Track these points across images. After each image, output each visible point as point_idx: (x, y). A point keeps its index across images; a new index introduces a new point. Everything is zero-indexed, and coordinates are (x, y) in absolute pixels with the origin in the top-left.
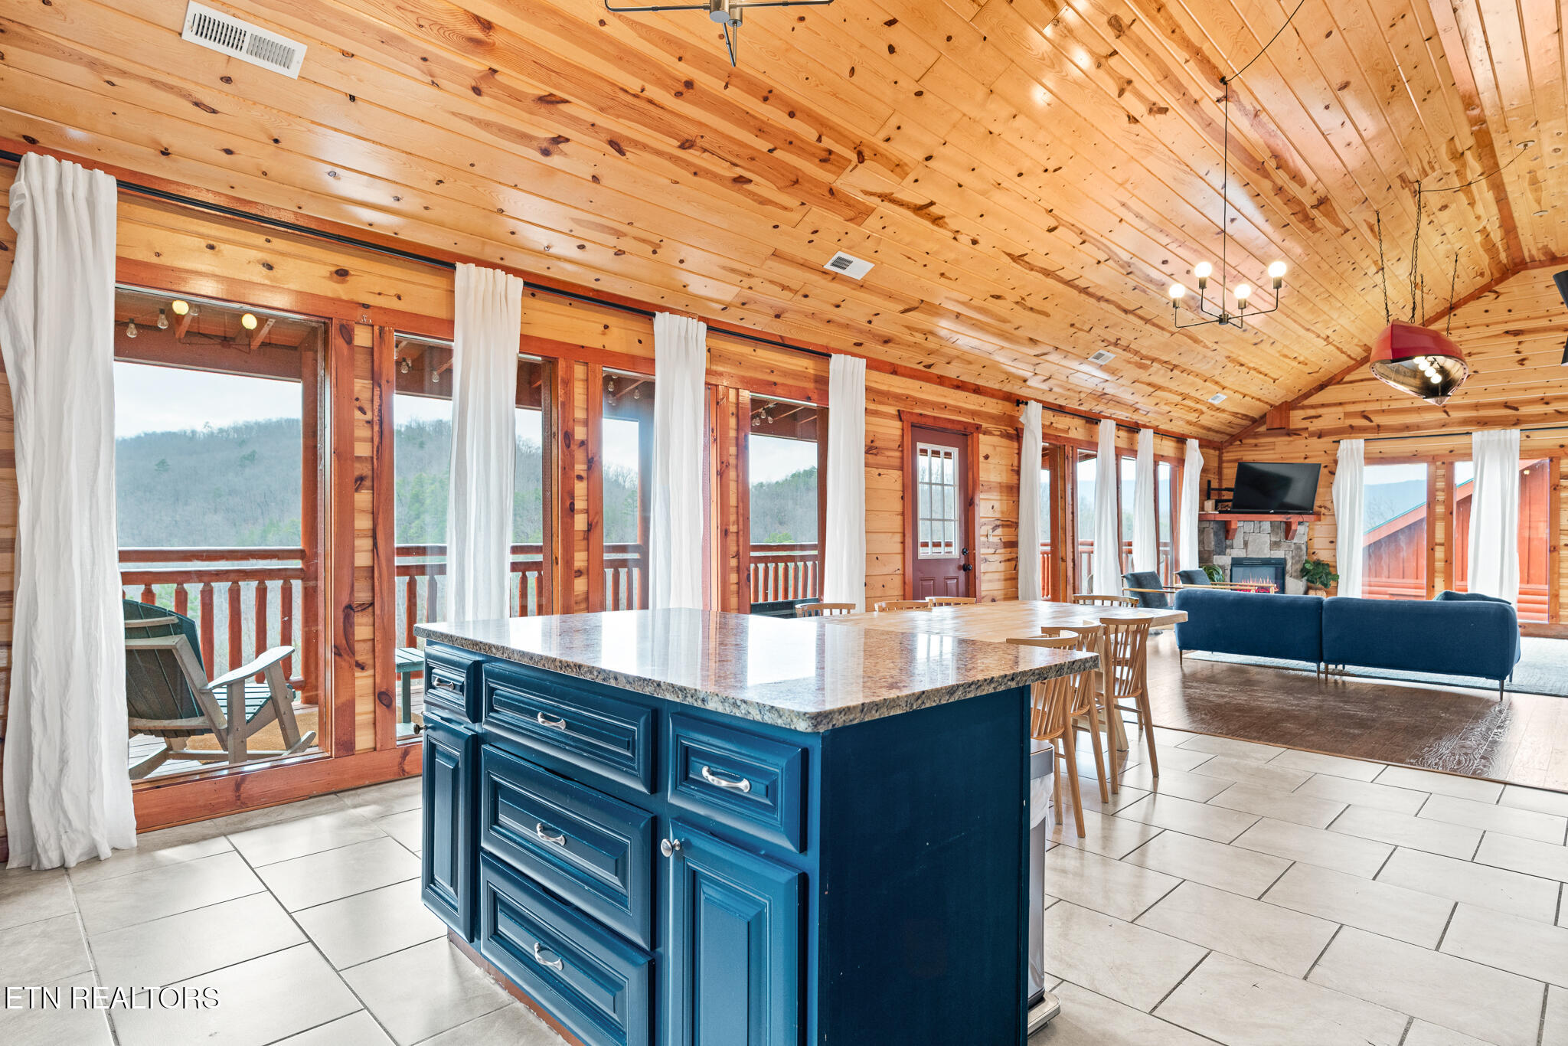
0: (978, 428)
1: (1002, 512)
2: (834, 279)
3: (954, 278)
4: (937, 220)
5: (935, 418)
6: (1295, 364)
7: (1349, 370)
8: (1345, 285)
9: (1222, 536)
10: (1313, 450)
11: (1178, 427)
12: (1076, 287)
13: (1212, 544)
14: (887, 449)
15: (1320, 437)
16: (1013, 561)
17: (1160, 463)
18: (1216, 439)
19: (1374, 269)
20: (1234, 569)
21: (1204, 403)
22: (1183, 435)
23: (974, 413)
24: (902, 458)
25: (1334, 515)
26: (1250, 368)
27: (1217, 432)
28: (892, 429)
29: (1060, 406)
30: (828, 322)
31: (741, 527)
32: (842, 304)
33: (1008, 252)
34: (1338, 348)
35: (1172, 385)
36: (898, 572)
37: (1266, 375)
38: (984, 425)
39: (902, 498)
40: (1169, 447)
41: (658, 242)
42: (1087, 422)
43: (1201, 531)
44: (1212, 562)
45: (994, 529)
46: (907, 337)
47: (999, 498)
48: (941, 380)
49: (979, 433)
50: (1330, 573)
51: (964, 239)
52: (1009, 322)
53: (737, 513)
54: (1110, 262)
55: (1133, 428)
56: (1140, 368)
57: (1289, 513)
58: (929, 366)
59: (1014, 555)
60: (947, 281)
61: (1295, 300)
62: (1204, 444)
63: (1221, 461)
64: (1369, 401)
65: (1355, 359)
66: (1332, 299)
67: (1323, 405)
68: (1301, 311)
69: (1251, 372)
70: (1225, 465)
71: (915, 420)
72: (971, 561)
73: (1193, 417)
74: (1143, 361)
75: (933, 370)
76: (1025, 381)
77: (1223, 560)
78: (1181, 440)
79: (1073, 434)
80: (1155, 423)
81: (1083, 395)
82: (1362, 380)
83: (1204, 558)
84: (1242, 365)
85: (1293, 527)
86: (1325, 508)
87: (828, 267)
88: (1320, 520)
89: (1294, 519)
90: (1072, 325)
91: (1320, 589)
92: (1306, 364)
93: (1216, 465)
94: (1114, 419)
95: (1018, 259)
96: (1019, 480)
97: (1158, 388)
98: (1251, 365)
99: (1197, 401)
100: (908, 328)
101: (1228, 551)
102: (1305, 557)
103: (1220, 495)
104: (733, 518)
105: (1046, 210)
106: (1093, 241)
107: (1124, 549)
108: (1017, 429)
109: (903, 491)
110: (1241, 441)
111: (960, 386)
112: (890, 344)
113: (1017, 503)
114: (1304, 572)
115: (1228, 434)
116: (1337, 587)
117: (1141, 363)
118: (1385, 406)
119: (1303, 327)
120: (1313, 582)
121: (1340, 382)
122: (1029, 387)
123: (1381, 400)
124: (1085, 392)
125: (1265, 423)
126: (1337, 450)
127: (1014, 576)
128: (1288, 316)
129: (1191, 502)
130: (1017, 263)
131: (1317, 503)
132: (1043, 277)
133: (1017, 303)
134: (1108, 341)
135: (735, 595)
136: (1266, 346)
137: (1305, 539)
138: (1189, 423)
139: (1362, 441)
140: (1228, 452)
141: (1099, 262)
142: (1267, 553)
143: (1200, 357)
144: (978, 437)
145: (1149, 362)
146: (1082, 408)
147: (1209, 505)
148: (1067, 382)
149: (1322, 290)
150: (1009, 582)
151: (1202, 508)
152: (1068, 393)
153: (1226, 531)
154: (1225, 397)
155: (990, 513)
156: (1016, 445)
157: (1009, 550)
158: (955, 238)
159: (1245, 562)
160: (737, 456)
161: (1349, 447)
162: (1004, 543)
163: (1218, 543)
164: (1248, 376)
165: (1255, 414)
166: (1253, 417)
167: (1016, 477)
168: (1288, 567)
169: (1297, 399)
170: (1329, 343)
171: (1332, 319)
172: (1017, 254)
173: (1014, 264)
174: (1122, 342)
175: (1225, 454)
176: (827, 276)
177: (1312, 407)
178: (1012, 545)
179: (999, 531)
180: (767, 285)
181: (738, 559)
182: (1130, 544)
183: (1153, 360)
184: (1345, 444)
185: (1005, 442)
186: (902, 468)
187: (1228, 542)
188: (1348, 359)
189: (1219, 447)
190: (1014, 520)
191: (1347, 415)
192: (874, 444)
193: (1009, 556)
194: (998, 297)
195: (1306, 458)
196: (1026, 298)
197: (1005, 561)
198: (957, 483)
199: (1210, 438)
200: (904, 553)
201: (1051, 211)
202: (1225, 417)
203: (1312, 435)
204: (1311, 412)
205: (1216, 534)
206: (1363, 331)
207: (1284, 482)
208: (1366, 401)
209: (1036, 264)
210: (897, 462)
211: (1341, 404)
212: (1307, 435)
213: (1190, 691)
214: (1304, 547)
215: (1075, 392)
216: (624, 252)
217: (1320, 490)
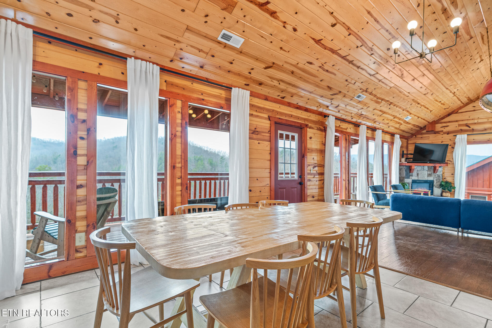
0: (307, 126)
1: (318, 161)
2: (225, 47)
3: (287, 51)
4: (273, 14)
5: (286, 120)
6: (440, 104)
7: (461, 108)
8: (466, 67)
9: (408, 171)
10: (445, 139)
11: (391, 130)
12: (347, 60)
13: (404, 174)
14: (263, 132)
15: (448, 134)
16: (322, 181)
17: (384, 143)
18: (406, 135)
19: (479, 60)
20: (413, 184)
21: (403, 120)
22: (393, 133)
23: (305, 119)
24: (270, 137)
25: (454, 164)
26: (421, 105)
27: (407, 132)
28: (265, 124)
29: (343, 119)
30: (229, 72)
31: (183, 165)
32: (233, 62)
33: (313, 37)
34: (458, 98)
35: (390, 112)
36: (268, 185)
37: (428, 109)
38: (310, 125)
39: (270, 153)
40: (388, 138)
41: (116, 15)
42: (355, 126)
43: (400, 170)
44: (404, 181)
45: (314, 168)
46: (269, 82)
47: (316, 155)
48: (289, 105)
49: (308, 128)
50: (452, 186)
51: (289, 28)
52: (317, 77)
53: (181, 158)
54: (363, 48)
55: (374, 130)
56: (377, 103)
57: (435, 163)
58: (283, 98)
59: (322, 178)
60: (284, 52)
61: (444, 73)
62: (402, 137)
63: (408, 144)
64: (469, 120)
65: (463, 103)
66: (459, 74)
67: (449, 122)
68: (445, 79)
69: (422, 107)
70: (409, 145)
71: (277, 120)
72: (303, 181)
73: (397, 126)
74: (378, 100)
75: (285, 100)
76: (328, 107)
77: (408, 181)
78: (393, 135)
79: (349, 131)
80: (383, 128)
81: (353, 115)
82: (466, 112)
83: (401, 180)
84: (419, 104)
85: (437, 168)
86: (450, 161)
87: (220, 39)
88: (448, 166)
89: (437, 165)
90: (347, 80)
91: (447, 192)
92: (444, 105)
93: (406, 145)
94: (366, 125)
95: (318, 42)
96: (325, 148)
97: (384, 113)
98: (422, 104)
99: (400, 119)
100: (270, 77)
101: (411, 177)
102: (441, 180)
103: (407, 156)
104: (178, 160)
105: (330, 12)
106: (354, 34)
107: (369, 176)
108: (324, 127)
109: (271, 151)
110: (416, 136)
111: (299, 108)
112: (262, 86)
113: (324, 157)
114: (441, 186)
115: (411, 133)
116: (454, 192)
117: (377, 101)
118: (476, 121)
119: (445, 87)
120: (445, 190)
121: (456, 113)
122: (330, 110)
123: (474, 119)
124: (354, 113)
125: (425, 129)
126: (455, 139)
127: (322, 187)
128: (440, 82)
129: (396, 158)
130: (318, 45)
131: (447, 159)
132: (331, 54)
133: (320, 67)
134: (363, 90)
135: (180, 196)
136: (429, 96)
137: (442, 173)
138: (396, 128)
139: (466, 135)
140: (410, 140)
141: (357, 47)
142: (426, 178)
143: (402, 99)
144: (307, 130)
145: (380, 101)
146: (352, 120)
147: (403, 160)
148: (346, 108)
149: (456, 69)
150: (320, 189)
151: (400, 161)
152: (346, 113)
153: (410, 169)
154: (411, 118)
155: (312, 162)
156: (324, 133)
157: (320, 176)
158: (284, 27)
159: (417, 182)
160: (181, 132)
161: (460, 137)
162: (318, 173)
163: (407, 174)
164: (421, 109)
165: (422, 126)
166: (421, 127)
167: (324, 147)
168: (435, 183)
169: (439, 120)
170: (455, 95)
171: (458, 84)
172: (318, 38)
173: (316, 45)
174: (369, 90)
175: (409, 141)
176: (221, 45)
177: (445, 123)
178: (322, 174)
179: (316, 168)
180: (189, 48)
181: (182, 179)
182: (372, 174)
183: (382, 100)
184: (458, 136)
185: (319, 132)
186: (270, 141)
187: (411, 174)
188: (461, 103)
189: (407, 138)
190: (323, 164)
191: (460, 125)
192: (256, 130)
193: (320, 179)
194: (311, 63)
195: (442, 142)
196: (324, 65)
197: (319, 181)
198: (297, 148)
199: (404, 135)
200: (270, 177)
201: (332, 13)
202: (410, 126)
203: (445, 133)
204: (445, 125)
205: (406, 171)
206: (469, 90)
207: (431, 152)
208: (468, 120)
209: (327, 45)
210: (268, 138)
211: (457, 121)
212: (443, 133)
213: (399, 241)
214: (441, 176)
215: (349, 113)
216: (99, 21)
217: (448, 154)
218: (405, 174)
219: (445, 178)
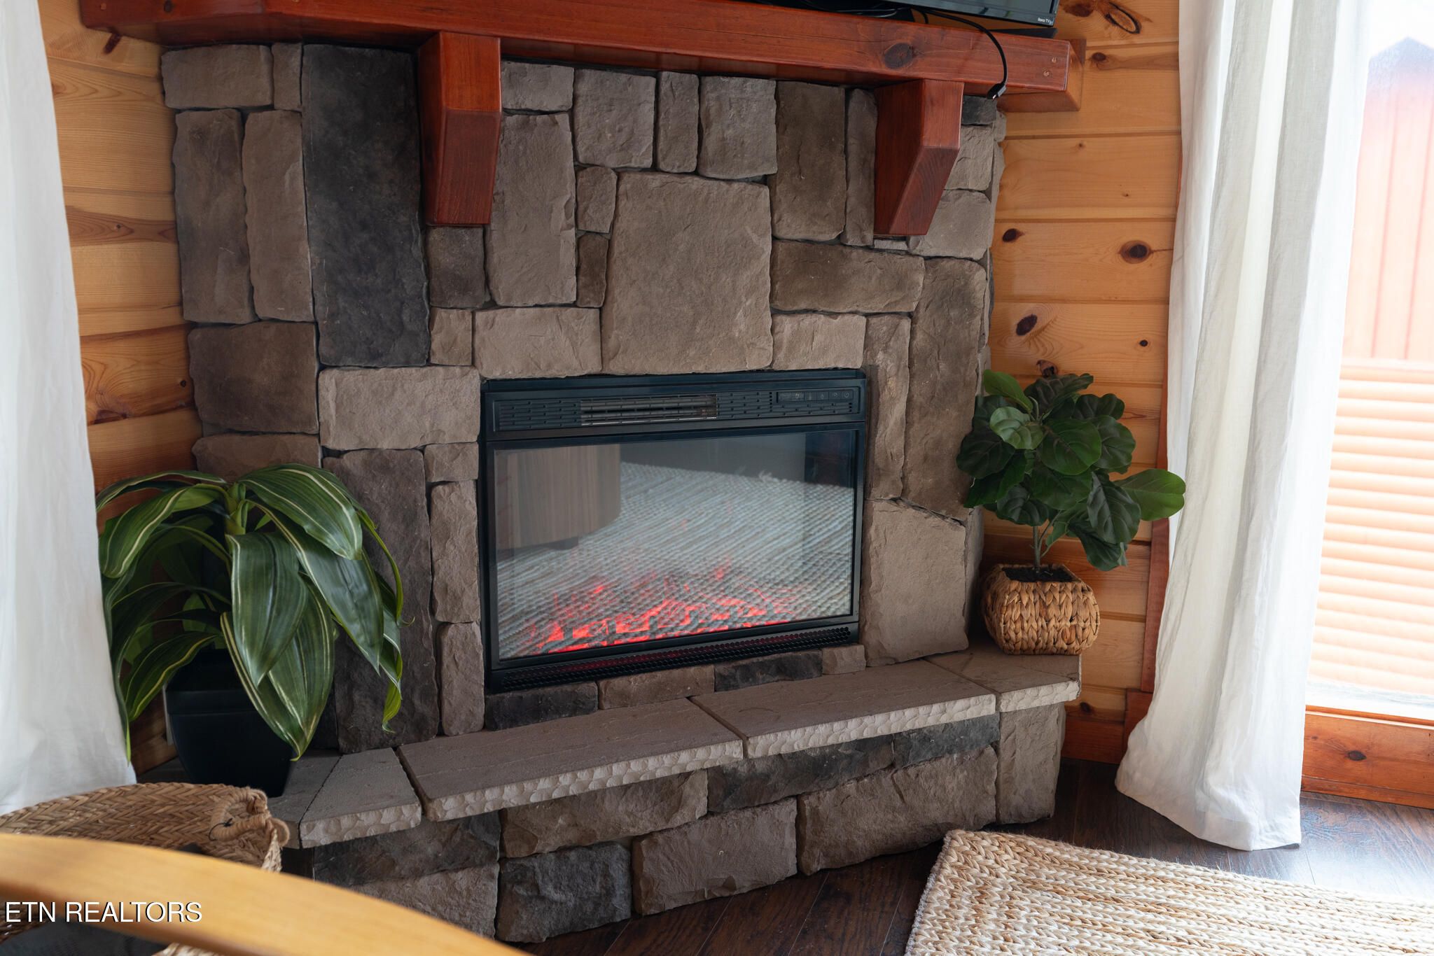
218: (308, 256)
219: (1027, 325)
